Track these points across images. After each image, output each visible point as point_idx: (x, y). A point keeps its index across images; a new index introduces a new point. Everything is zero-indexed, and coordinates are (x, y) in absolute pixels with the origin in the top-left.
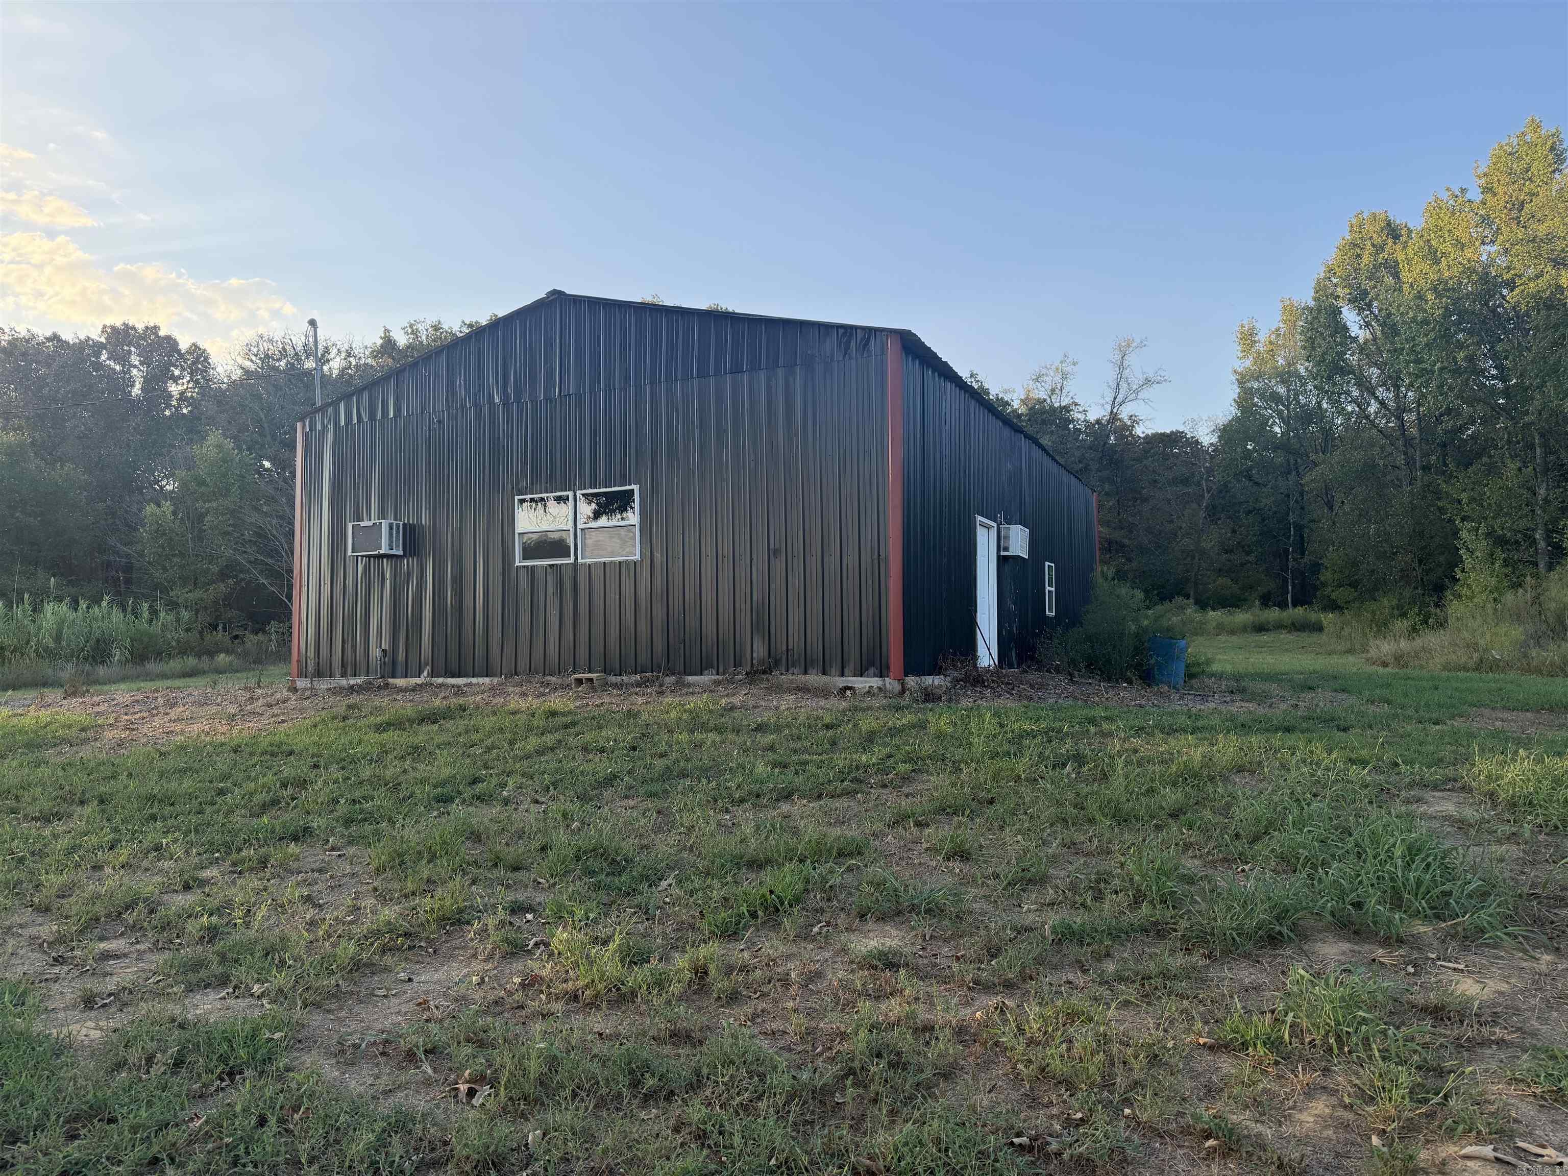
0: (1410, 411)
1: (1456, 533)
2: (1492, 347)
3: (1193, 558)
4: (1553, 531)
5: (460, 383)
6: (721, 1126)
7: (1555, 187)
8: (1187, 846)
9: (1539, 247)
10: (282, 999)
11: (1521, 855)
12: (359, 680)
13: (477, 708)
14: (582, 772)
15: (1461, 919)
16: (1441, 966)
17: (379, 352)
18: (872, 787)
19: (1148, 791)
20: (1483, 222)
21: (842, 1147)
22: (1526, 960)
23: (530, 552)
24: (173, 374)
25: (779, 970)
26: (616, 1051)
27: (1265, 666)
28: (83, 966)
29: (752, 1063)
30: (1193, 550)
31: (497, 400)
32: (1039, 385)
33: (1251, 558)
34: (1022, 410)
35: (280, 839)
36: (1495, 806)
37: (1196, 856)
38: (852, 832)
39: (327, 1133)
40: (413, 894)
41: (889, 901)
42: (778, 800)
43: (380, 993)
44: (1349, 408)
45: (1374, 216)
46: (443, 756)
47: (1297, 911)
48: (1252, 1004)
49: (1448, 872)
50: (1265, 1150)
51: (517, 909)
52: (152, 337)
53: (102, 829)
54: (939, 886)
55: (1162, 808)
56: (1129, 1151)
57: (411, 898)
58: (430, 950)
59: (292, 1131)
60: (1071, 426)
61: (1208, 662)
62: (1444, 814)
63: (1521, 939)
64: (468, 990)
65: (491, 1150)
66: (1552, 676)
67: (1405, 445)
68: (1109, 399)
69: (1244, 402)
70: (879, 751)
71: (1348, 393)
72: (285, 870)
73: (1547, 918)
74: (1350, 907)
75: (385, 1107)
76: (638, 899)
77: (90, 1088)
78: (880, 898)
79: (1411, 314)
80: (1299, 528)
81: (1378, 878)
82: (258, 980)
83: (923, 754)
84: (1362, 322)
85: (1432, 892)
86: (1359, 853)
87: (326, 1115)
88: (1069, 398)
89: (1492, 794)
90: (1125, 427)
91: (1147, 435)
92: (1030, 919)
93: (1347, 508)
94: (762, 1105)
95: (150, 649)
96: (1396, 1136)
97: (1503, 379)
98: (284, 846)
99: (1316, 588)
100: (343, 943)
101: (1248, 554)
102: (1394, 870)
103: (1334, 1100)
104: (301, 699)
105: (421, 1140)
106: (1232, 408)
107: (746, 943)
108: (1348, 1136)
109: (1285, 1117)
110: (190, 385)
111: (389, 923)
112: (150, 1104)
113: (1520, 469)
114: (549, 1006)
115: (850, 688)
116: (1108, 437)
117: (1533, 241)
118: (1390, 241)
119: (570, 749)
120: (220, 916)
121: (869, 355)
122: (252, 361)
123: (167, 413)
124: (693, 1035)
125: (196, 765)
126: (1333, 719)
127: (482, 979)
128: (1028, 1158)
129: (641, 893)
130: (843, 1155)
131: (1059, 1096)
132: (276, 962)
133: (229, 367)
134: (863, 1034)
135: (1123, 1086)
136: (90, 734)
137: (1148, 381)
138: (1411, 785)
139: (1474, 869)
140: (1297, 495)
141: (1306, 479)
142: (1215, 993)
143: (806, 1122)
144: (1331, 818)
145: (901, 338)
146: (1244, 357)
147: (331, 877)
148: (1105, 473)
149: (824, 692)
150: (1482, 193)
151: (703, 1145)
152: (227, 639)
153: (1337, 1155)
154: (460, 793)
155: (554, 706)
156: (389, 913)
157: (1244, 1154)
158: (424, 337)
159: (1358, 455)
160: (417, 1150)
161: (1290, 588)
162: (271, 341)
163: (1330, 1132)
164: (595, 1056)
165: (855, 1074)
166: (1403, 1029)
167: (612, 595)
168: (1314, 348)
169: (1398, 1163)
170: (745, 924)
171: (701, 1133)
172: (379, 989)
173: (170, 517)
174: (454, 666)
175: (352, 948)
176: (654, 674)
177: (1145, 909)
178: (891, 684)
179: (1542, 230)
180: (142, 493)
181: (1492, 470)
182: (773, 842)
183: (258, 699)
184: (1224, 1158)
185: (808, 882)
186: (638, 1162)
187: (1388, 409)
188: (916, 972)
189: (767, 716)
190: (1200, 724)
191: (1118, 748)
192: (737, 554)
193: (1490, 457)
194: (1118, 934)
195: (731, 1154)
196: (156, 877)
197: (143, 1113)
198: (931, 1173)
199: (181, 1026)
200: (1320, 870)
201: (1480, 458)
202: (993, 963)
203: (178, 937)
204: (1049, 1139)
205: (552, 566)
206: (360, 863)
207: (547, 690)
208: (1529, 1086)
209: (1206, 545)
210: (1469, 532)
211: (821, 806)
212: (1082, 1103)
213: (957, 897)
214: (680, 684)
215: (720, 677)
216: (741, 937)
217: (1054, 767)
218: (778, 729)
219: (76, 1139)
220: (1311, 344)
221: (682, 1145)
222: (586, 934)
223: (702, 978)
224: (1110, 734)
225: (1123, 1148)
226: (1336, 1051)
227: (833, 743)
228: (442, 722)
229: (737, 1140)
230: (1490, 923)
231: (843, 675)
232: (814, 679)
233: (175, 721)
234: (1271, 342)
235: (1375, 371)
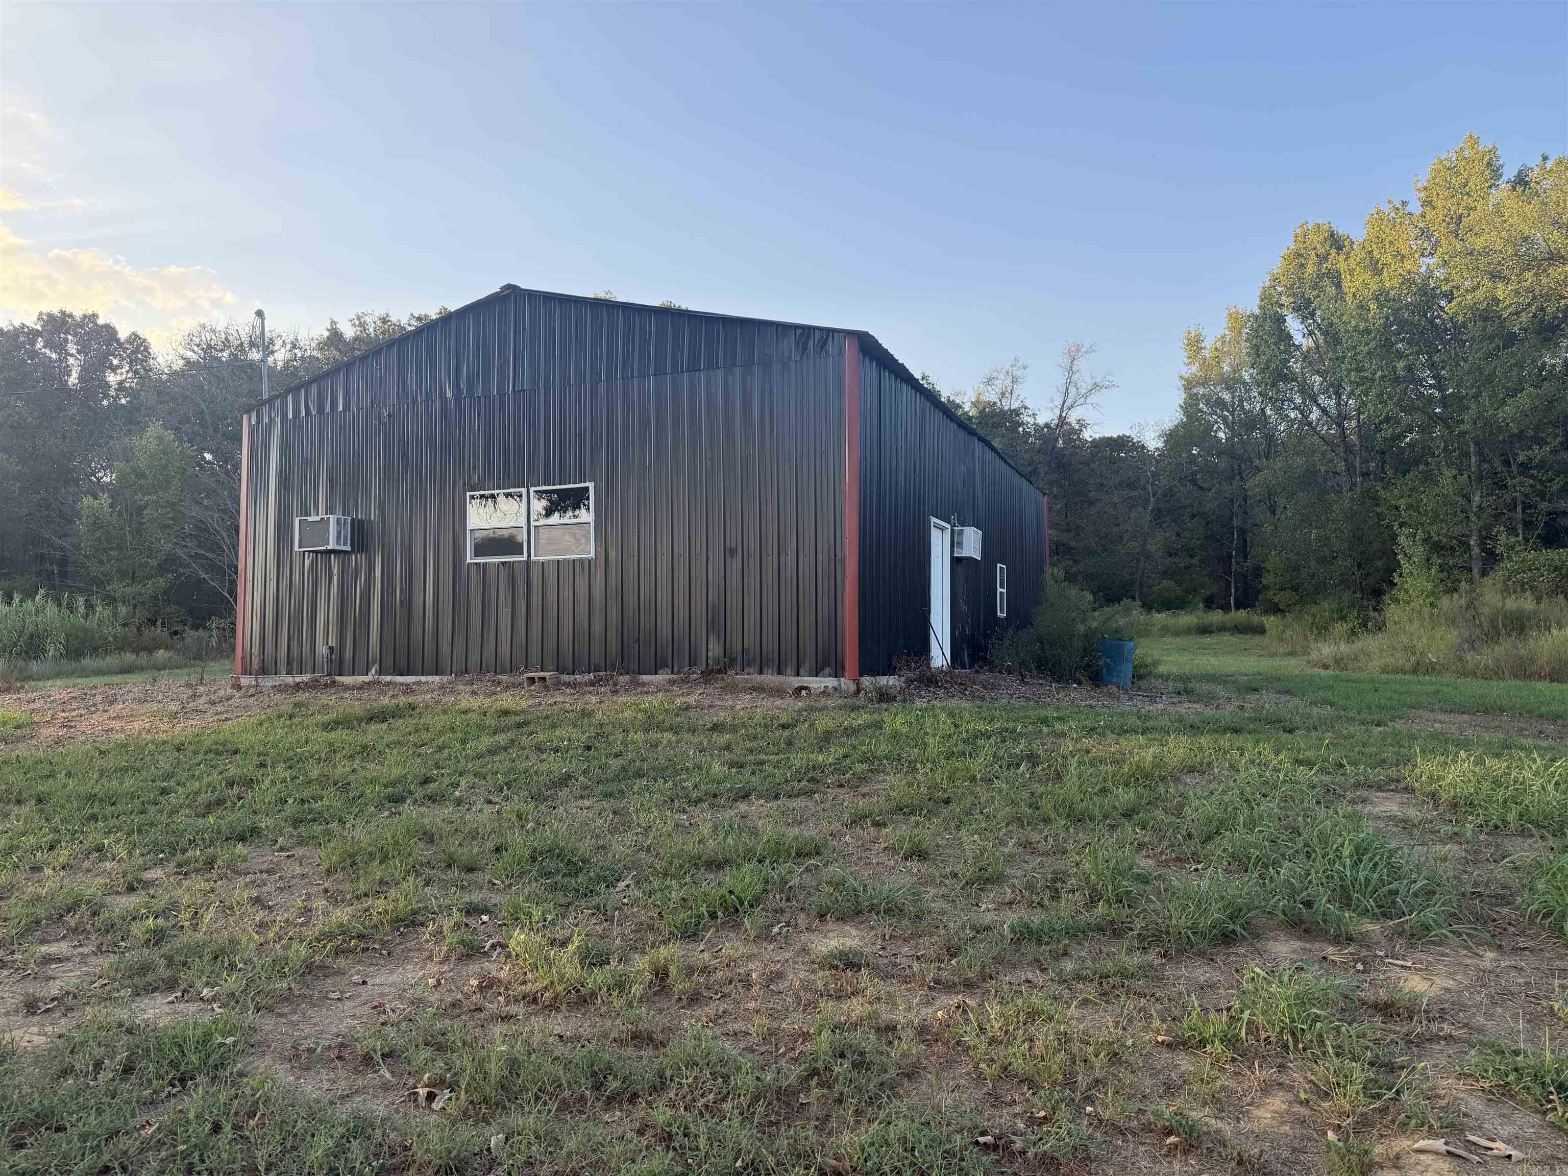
0: (1350, 419)
1: (1394, 538)
2: (1430, 357)
3: (1139, 561)
4: (1487, 538)
5: (411, 377)
6: (686, 1128)
7: (1492, 201)
8: (1141, 846)
9: (1477, 260)
10: (233, 1003)
11: (1464, 854)
12: (305, 678)
13: (427, 707)
14: (536, 773)
15: (1408, 917)
16: (1389, 963)
17: (325, 344)
18: (829, 787)
19: (1101, 791)
20: (1422, 235)
21: (808, 1149)
22: (1470, 958)
23: (481, 549)
24: (111, 364)
25: (741, 971)
26: (579, 1054)
27: (1210, 668)
28: (24, 970)
29: (715, 1065)
30: (1138, 554)
31: (449, 394)
32: (990, 389)
33: (1195, 561)
34: (973, 413)
35: (227, 839)
36: (1436, 807)
37: (1149, 856)
38: (810, 832)
39: (284, 1139)
40: (366, 895)
41: (848, 901)
42: (735, 800)
43: (332, 996)
44: (1292, 415)
45: (1318, 226)
46: (392, 756)
47: (1249, 910)
48: (1208, 1002)
49: (1395, 872)
50: (1225, 1146)
51: (472, 910)
52: (91, 325)
53: (41, 829)
54: (897, 886)
55: (1115, 807)
56: (1093, 1150)
57: (363, 899)
58: (384, 952)
59: (248, 1138)
60: (1021, 429)
61: (1156, 663)
62: (1388, 814)
63: (1465, 937)
64: (424, 992)
65: (453, 1155)
66: (1486, 679)
67: (1345, 452)
68: (1059, 403)
69: (1190, 408)
70: (835, 752)
71: (1291, 400)
72: (233, 871)
73: (1489, 916)
74: (1301, 906)
75: (344, 1112)
76: (596, 900)
77: (36, 1095)
78: (840, 899)
79: (1353, 323)
80: (1243, 532)
81: (1327, 877)
82: (208, 983)
83: (879, 754)
84: (1305, 331)
85: (1380, 891)
86: (1307, 852)
87: (283, 1121)
88: (1019, 402)
89: (1434, 795)
90: (1073, 431)
91: (1095, 439)
92: (988, 918)
93: (1289, 514)
94: (727, 1106)
95: (87, 644)
96: (1351, 1131)
97: (1440, 387)
98: (231, 847)
99: (1258, 592)
100: (295, 945)
101: (1191, 557)
102: (1342, 869)
103: (1290, 1096)
104: (245, 696)
105: (381, 1145)
106: (1177, 414)
107: (705, 944)
108: (1304, 1132)
109: (1242, 1113)
110: (130, 375)
111: (342, 925)
112: (99, 1112)
113: (1455, 477)
114: (507, 1008)
115: (805, 688)
116: (1057, 440)
117: (1471, 254)
118: (1333, 251)
119: (524, 749)
120: (167, 918)
121: (827, 356)
122: (194, 351)
123: (105, 403)
124: (655, 1036)
125: (138, 764)
126: (1279, 721)
127: (439, 981)
128: (993, 1157)
129: (599, 894)
130: (809, 1156)
131: (1022, 1094)
132: (226, 965)
133: (170, 358)
134: (825, 1034)
135: (1084, 1084)
136: (26, 731)
137: (1096, 385)
138: (1357, 785)
139: (1418, 869)
140: (1240, 499)
141: (1250, 484)
142: (1173, 991)
143: (771, 1124)
144: (1280, 819)
145: (859, 339)
146: (1190, 363)
147: (280, 878)
148: (1054, 476)
149: (779, 692)
150: (1422, 206)
151: (668, 1147)
152: (166, 635)
153: (1294, 1150)
154: (411, 793)
155: (505, 706)
156: (342, 915)
157: (1205, 1151)
158: (371, 330)
159: (1300, 461)
160: (377, 1156)
161: (1233, 591)
162: (213, 331)
163: (1287, 1128)
164: (557, 1058)
165: (818, 1074)
166: (1355, 1025)
167: (566, 594)
168: (1259, 356)
169: (1354, 1158)
170: (705, 925)
171: (666, 1135)
172: (333, 992)
173: (107, 510)
174: (402, 663)
175: (304, 951)
176: (608, 673)
177: (1101, 908)
178: (846, 684)
179: (1480, 243)
180: (77, 485)
181: (1429, 478)
182: (732, 842)
183: (200, 696)
184: (1185, 1154)
185: (767, 882)
186: (602, 1165)
187: (1329, 417)
188: (875, 970)
189: (721, 716)
190: (1150, 724)
191: (1071, 748)
192: (693, 554)
193: (1427, 464)
194: (1076, 933)
195: (696, 1155)
196: (98, 878)
197: (93, 1122)
198: (898, 1173)
199: (129, 1031)
200: (1271, 869)
201: (1417, 465)
202: (953, 962)
203: (123, 940)
204: (1013, 1138)
205: (504, 563)
206: (310, 864)
207: (499, 689)
208: (1478, 1081)
209: (1152, 547)
210: (1407, 538)
211: (779, 806)
212: (1045, 1102)
213: (917, 897)
214: (636, 684)
215: (675, 677)
216: (700, 937)
217: (1009, 766)
218: (734, 729)
219: (23, 1148)
220: (1256, 350)
221: (647, 1147)
222: (544, 936)
223: (662, 979)
224: (1063, 735)
225: (1086, 1146)
226: (1292, 1048)
227: (790, 743)
228: (391, 721)
229: (702, 1142)
230: (1435, 921)
231: (798, 675)
232: (770, 678)
233: (114, 718)
234: (1216, 349)
235: (1318, 379)
